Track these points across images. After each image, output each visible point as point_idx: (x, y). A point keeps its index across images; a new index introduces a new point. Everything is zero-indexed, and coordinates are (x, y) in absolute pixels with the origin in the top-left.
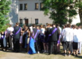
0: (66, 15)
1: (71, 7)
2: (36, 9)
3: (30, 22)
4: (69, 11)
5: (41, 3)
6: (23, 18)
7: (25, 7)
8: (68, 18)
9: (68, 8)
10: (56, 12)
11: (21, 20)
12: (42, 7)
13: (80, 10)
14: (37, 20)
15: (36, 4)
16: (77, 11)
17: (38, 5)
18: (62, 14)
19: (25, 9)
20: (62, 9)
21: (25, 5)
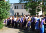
0: (36, 11)
1: (38, 7)
2: (22, 8)
3: (19, 14)
4: (37, 9)
5: (24, 6)
6: (16, 12)
7: (17, 7)
8: (37, 12)
9: (37, 8)
10: (31, 10)
11: (15, 13)
12: (25, 7)
13: (42, 9)
14: (22, 13)
15: (22, 6)
16: (41, 9)
17: (23, 7)
18: (34, 10)
19: (17, 8)
20: (34, 8)
21: (17, 6)
